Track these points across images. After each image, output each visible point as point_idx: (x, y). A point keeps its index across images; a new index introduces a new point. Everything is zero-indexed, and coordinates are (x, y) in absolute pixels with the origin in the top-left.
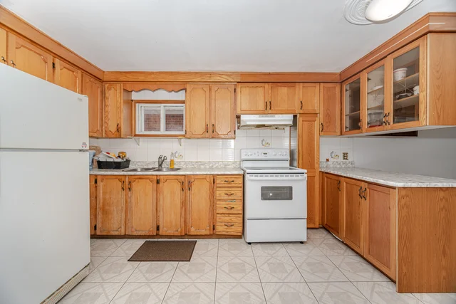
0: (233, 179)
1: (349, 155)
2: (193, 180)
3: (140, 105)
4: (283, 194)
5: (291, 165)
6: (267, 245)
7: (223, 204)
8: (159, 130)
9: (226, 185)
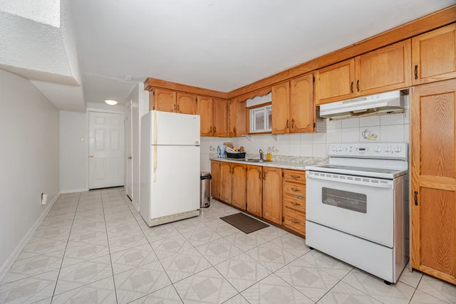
0: (299, 175)
2: (266, 171)
3: (253, 110)
6: (331, 259)
7: (291, 199)
8: (263, 128)
9: (292, 180)
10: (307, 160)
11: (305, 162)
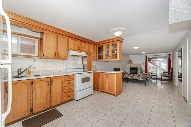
0: (71, 77)
1: (96, 66)
2: (53, 79)
4: (85, 80)
5: (83, 70)
7: (67, 88)
9: (68, 80)
10: (56, 72)
11: (54, 73)
